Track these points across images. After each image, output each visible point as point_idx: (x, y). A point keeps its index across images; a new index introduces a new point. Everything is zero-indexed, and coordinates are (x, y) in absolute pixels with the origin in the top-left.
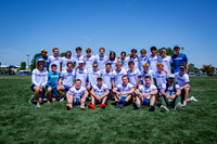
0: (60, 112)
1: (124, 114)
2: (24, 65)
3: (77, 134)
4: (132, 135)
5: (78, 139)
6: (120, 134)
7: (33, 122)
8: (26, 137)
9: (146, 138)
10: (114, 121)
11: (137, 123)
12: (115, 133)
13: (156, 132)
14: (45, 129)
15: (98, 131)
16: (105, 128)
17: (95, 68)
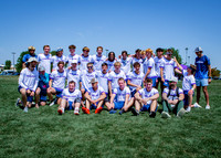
0: (51, 117)
1: (122, 120)
2: (8, 63)
3: (70, 142)
4: (130, 143)
5: (72, 148)
6: (118, 142)
7: (20, 128)
8: (13, 144)
9: (146, 147)
10: (111, 129)
11: (136, 131)
12: (112, 141)
13: (156, 140)
14: (34, 136)
15: (93, 138)
16: (101, 135)
17: (90, 69)
